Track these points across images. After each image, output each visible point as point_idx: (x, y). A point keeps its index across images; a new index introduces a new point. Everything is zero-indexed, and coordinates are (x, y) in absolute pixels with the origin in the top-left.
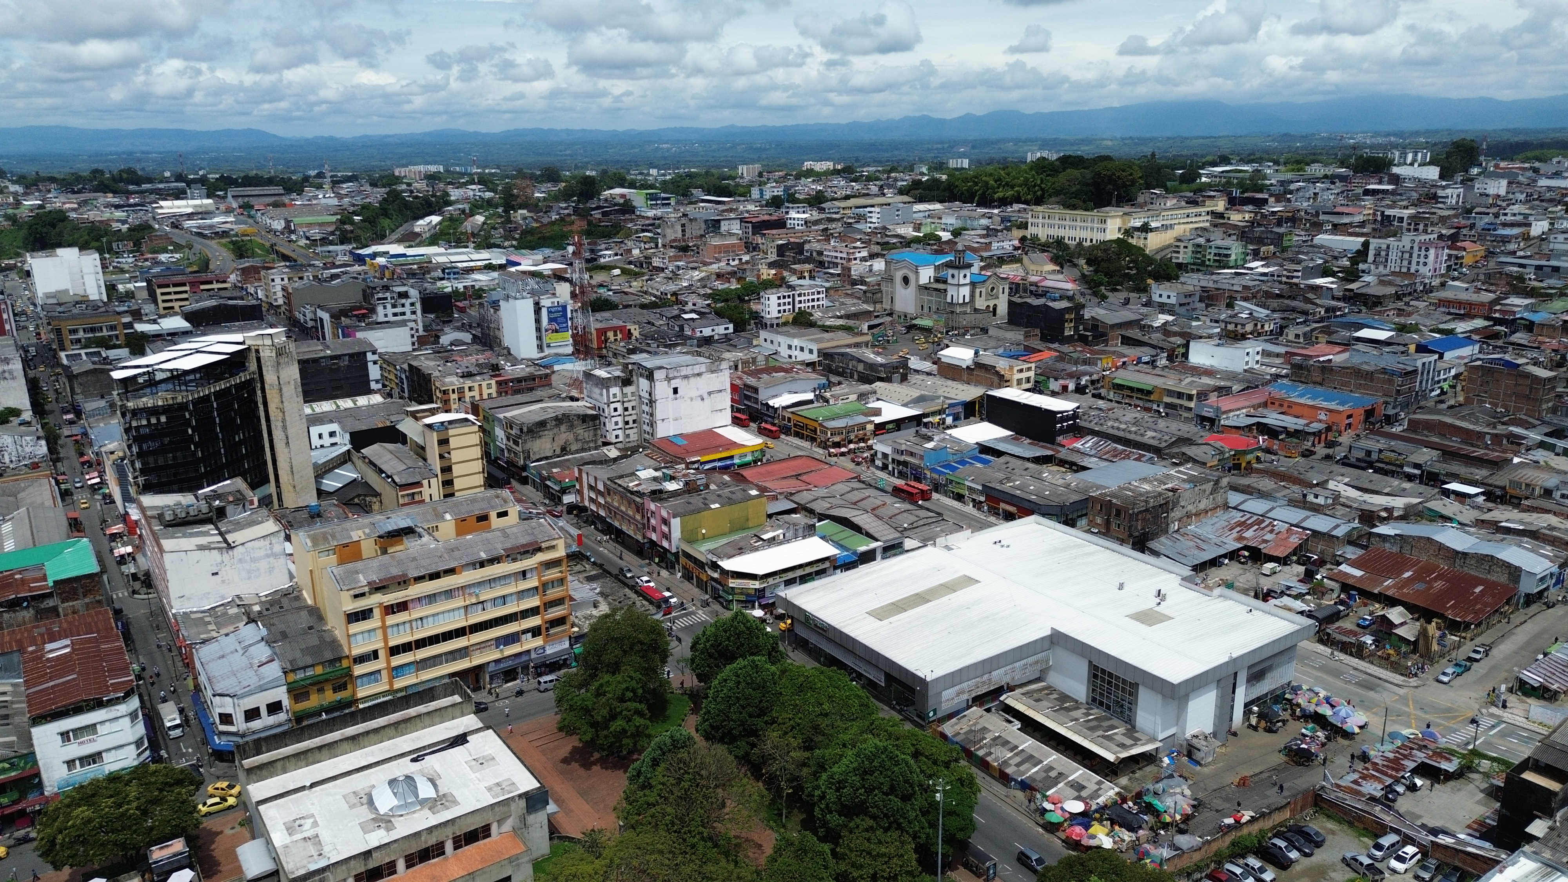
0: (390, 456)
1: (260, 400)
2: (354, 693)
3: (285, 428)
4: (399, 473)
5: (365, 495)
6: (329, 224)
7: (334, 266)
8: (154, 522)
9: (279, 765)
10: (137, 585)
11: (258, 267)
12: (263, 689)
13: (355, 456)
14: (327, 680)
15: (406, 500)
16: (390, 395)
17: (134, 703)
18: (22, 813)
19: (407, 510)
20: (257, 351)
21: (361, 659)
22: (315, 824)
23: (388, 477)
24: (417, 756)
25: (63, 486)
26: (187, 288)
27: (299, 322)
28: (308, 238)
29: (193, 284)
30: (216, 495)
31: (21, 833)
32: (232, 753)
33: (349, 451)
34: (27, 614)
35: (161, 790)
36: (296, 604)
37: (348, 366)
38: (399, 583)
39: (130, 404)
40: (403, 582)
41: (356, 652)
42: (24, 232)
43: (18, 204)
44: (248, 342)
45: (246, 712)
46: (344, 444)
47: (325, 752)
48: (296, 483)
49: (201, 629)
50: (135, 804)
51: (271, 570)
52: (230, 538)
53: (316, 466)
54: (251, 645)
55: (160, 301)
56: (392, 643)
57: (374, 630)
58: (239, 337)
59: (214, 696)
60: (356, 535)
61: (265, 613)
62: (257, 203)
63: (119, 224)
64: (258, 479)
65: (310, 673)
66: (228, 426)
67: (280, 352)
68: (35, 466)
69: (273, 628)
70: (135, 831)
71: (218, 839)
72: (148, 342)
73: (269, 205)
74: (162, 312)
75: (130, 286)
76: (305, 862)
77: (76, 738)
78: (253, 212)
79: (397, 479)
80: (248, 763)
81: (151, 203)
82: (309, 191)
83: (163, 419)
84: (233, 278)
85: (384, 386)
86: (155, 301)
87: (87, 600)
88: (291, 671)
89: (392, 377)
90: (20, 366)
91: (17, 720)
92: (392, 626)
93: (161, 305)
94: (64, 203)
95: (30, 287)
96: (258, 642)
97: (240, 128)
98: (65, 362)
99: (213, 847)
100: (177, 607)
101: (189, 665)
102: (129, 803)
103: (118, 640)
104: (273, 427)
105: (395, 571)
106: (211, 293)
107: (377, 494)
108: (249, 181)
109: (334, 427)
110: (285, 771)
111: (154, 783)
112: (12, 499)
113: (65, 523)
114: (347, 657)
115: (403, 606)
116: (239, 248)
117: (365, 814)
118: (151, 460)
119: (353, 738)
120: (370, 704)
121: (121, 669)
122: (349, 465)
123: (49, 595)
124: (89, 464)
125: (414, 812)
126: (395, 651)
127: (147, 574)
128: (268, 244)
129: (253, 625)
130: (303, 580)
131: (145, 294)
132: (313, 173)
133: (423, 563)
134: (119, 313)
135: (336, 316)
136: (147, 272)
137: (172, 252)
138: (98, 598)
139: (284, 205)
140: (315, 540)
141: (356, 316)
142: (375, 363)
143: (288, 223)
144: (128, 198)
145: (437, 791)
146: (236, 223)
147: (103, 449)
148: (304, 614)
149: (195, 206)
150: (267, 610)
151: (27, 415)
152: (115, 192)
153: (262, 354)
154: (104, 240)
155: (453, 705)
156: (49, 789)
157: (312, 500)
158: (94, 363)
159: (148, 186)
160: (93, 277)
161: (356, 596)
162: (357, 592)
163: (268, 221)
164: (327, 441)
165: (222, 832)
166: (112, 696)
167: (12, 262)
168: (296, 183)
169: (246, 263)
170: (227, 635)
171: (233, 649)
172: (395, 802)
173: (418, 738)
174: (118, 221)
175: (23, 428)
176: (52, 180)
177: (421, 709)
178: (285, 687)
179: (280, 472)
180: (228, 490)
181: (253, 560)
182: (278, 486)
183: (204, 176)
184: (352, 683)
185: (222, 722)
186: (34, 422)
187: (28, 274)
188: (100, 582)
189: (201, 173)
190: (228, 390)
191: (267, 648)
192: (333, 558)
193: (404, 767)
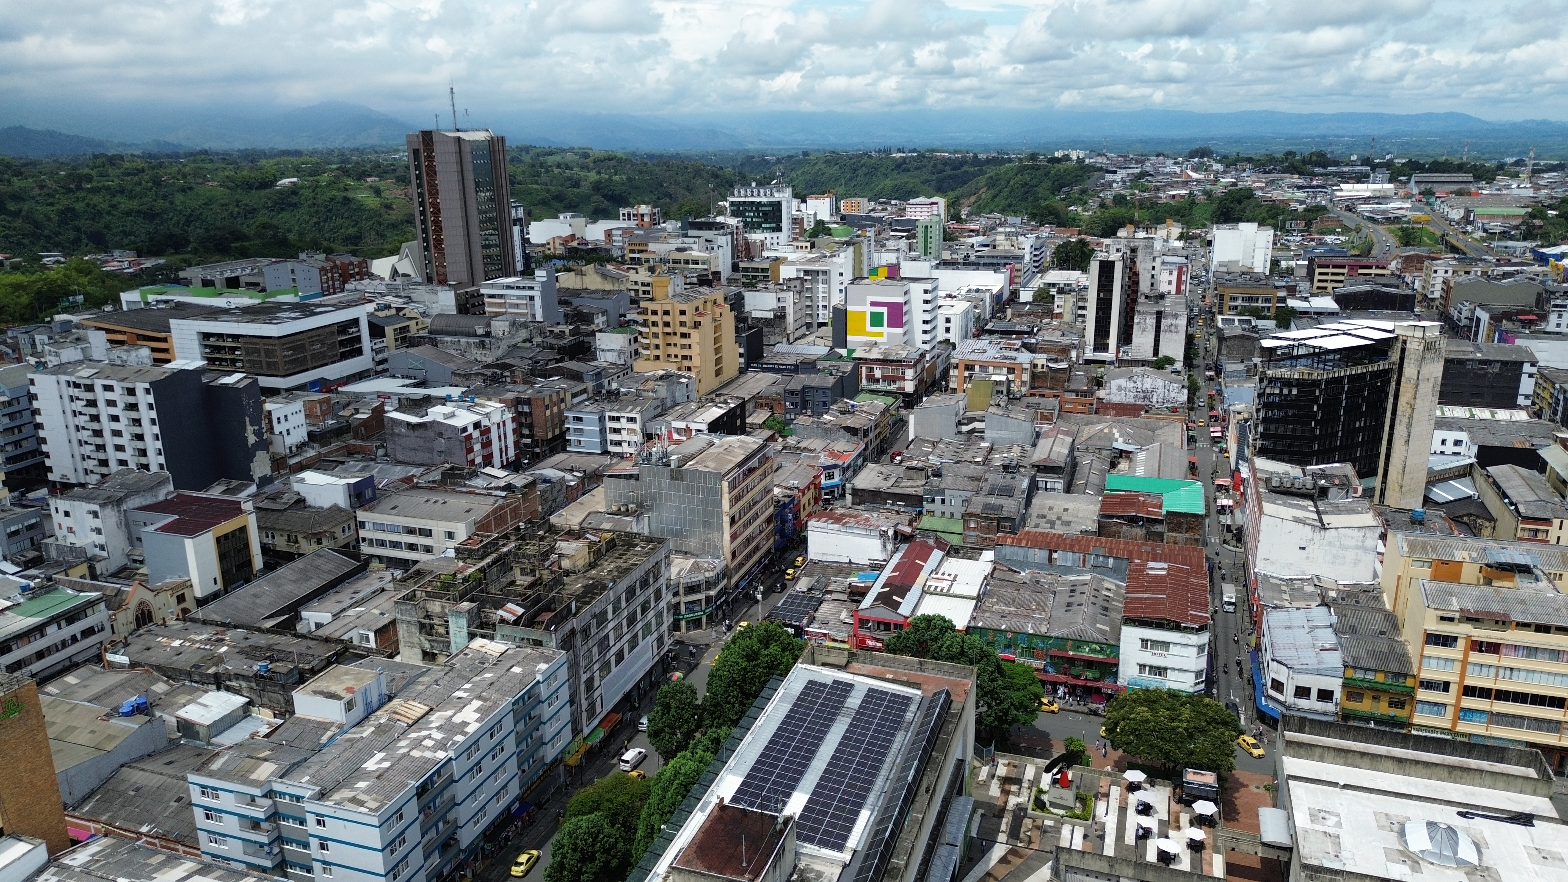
0: (1519, 482)
1: (1392, 391)
2: (1411, 716)
3: (1409, 425)
4: (1526, 503)
5: (1478, 517)
6: (1514, 217)
7: (1509, 263)
8: (1261, 484)
9: (1318, 751)
10: (1229, 536)
11: (1423, 257)
12: (1319, 672)
13: (1478, 472)
14: (1385, 691)
15: (1526, 535)
16: (1538, 415)
17: (1204, 638)
18: (1098, 690)
19: (1527, 545)
20: (1405, 342)
21: (1429, 685)
22: (1339, 824)
23: (1512, 504)
24: (1467, 812)
25: (1191, 433)
26: (1345, 271)
27: (1451, 319)
28: (1485, 231)
29: (1352, 267)
30: (1323, 475)
31: (1093, 706)
32: (1276, 721)
33: (1472, 465)
34: (1140, 532)
35: (1208, 723)
36: (1373, 604)
37: (1497, 374)
38: (1497, 622)
39: (1270, 373)
40: (1502, 622)
41: (1425, 675)
42: (1215, 206)
43: (1216, 180)
44: (1397, 332)
45: (1297, 687)
46: (1468, 456)
47: (1366, 760)
48: (1404, 483)
49: (1276, 595)
50: (1185, 725)
51: (1357, 562)
52: (1326, 519)
53: (1430, 471)
54: (1318, 627)
55: (1316, 280)
56: (1468, 682)
57: (1453, 660)
58: (1389, 325)
59: (1273, 660)
60: (1459, 555)
61: (1340, 601)
62: (1439, 191)
63: (1297, 205)
64: (1367, 470)
65: (1370, 676)
66: (1353, 411)
67: (1429, 346)
68: (1174, 410)
69: (1344, 619)
70: (1179, 748)
71: (1243, 790)
72: (1295, 317)
73: (1452, 193)
74: (1315, 291)
75: (1293, 263)
76: (1320, 855)
77: (1152, 648)
78: (1432, 200)
79: (1522, 509)
80: (1290, 735)
81: (1332, 185)
82: (1502, 180)
83: (1295, 391)
84: (1393, 265)
85: (1533, 403)
86: (1312, 281)
87: (1188, 536)
88: (1352, 667)
89: (1546, 395)
90: (1185, 322)
91: (1113, 615)
92: (1475, 664)
93: (1316, 284)
94: (1254, 182)
95: (1208, 255)
96: (1326, 627)
97: (1442, 111)
98: (1220, 325)
99: (1236, 795)
100: (1261, 567)
101: (1256, 623)
102: (1180, 721)
103: (1205, 579)
104: (1397, 421)
105: (1496, 607)
106: (1368, 278)
107: (1491, 519)
108: (1437, 167)
109: (1463, 436)
110: (1321, 759)
111: (1204, 714)
112: (1150, 433)
113: (1186, 464)
114: (1414, 677)
115: (1494, 648)
116: (1408, 235)
117: (1392, 841)
118: (1273, 427)
119: (1400, 761)
120: (1424, 734)
121: (1201, 604)
122: (1467, 480)
123: (1160, 522)
124: (1216, 418)
125: (1448, 867)
126: (1469, 691)
127: (1240, 529)
128: (1438, 234)
129: (1325, 609)
130: (1387, 583)
131: (1304, 272)
132: (1510, 160)
133: (1533, 609)
134: (1276, 287)
135: (1496, 318)
136: (1312, 251)
137: (1339, 234)
138: (1197, 537)
139: (1469, 194)
140: (1412, 547)
141: (1521, 321)
142: (1531, 376)
143: (1468, 212)
144: (1311, 180)
145: (1480, 859)
146: (1411, 209)
147: (1231, 408)
148: (1379, 617)
149: (1375, 190)
150: (1343, 599)
151: (1179, 366)
152: (1301, 174)
153: (1408, 346)
154: (1280, 218)
155: (1526, 778)
156: (1122, 681)
157: (1417, 505)
158: (1244, 330)
159: (1334, 169)
160: (1263, 251)
161: (1443, 619)
162: (1445, 614)
163: (1446, 210)
164: (1450, 448)
165: (1246, 786)
166: (1189, 625)
167: (1198, 231)
168: (1488, 171)
169: (1411, 252)
170: (1298, 609)
171: (1300, 624)
172: (1428, 846)
173: (1473, 794)
174: (1297, 201)
175: (1173, 375)
176: (1249, 160)
177: (1485, 765)
178: (1341, 680)
179: (1391, 469)
180: (1335, 472)
181: (1342, 547)
182: (1384, 481)
183: (1391, 160)
184: (1411, 704)
185: (1272, 687)
186: (1183, 373)
187: (1210, 243)
188: (1202, 524)
189: (1388, 157)
190: (1363, 375)
191: (1333, 636)
192: (1427, 571)
193: (1448, 816)
